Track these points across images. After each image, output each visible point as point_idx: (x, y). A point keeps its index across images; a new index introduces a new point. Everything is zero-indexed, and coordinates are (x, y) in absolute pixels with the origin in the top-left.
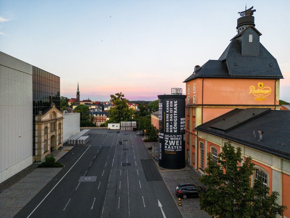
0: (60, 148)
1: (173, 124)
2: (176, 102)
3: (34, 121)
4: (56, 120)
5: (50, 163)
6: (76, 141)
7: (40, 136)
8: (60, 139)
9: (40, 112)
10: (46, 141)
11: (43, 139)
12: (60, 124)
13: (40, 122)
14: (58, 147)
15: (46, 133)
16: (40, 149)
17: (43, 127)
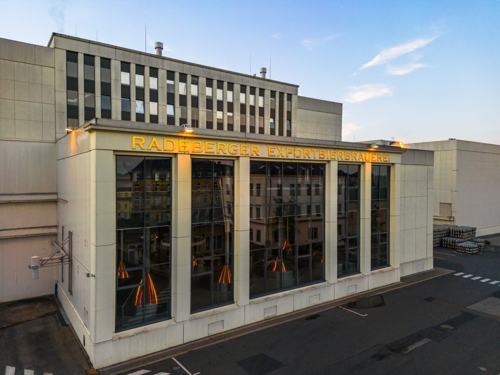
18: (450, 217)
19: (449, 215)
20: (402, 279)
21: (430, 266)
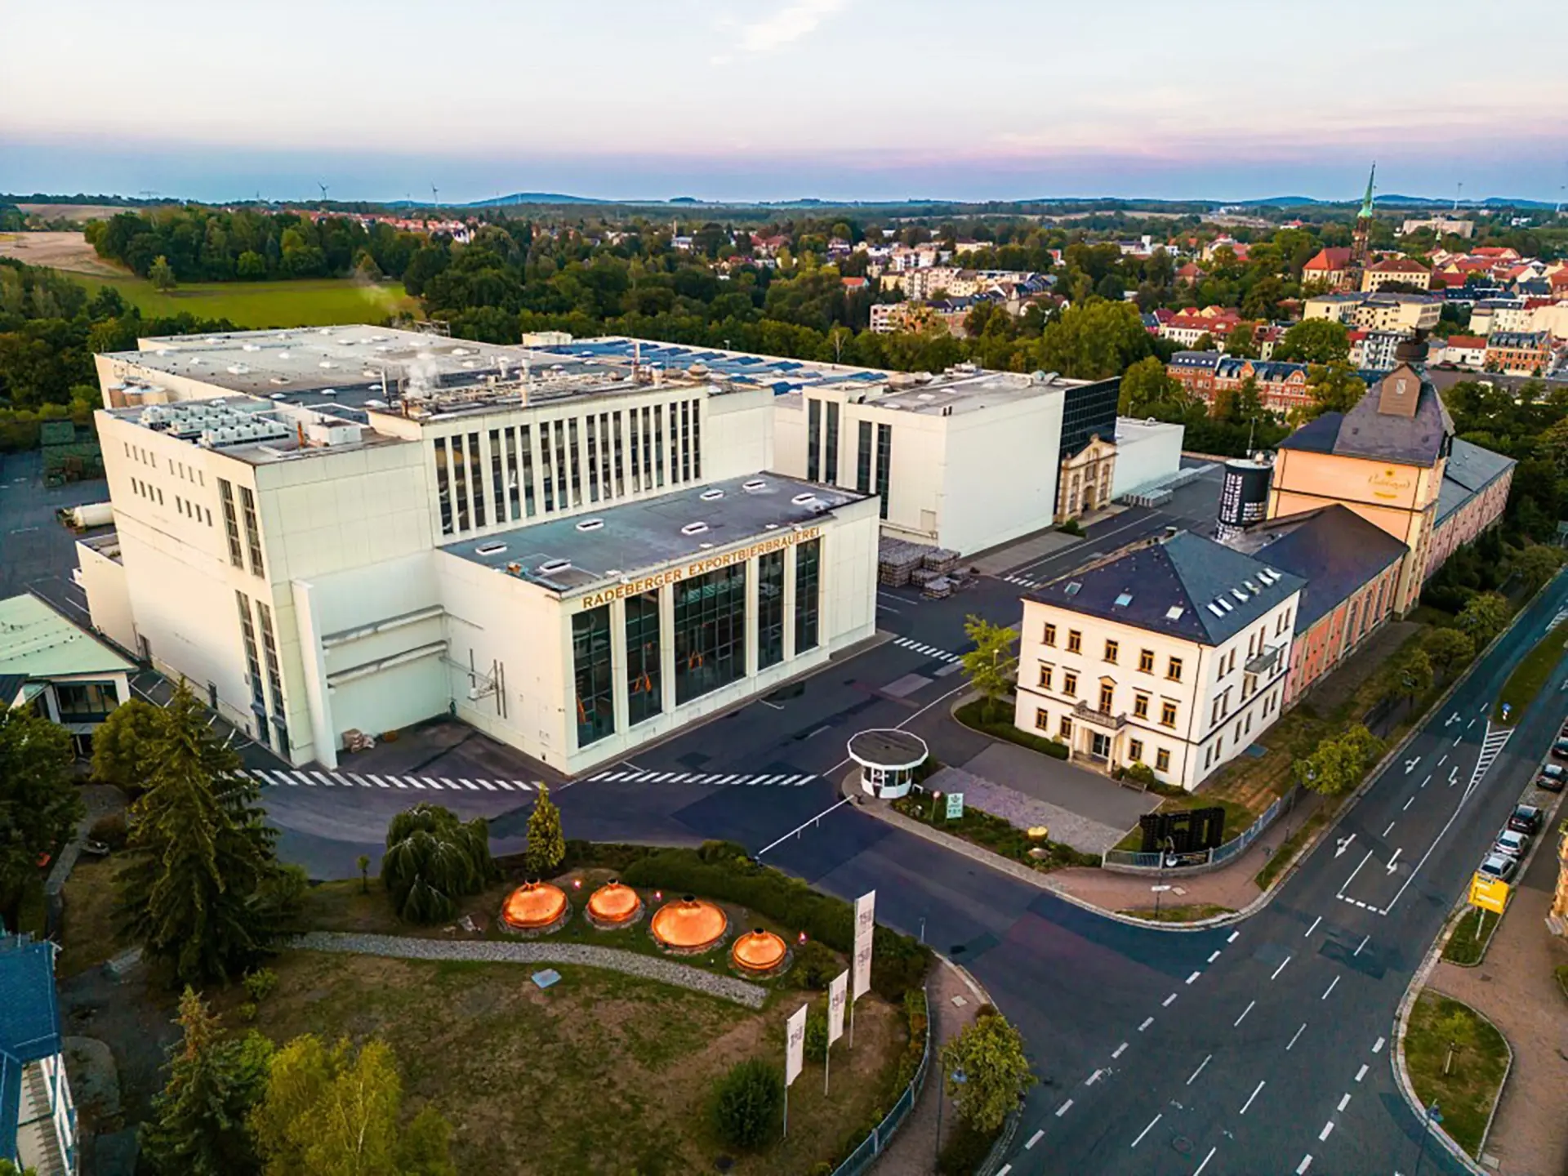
0: (1103, 508)
1: (1231, 510)
2: (1240, 478)
3: (1060, 467)
4: (1098, 460)
5: (1070, 529)
6: (1138, 498)
7: (1065, 489)
8: (1103, 492)
9: (1069, 456)
10: (1074, 496)
11: (1069, 493)
12: (1108, 466)
13: (1068, 469)
14: (1097, 506)
15: (1076, 484)
16: (1063, 506)
17: (1071, 475)
18: (931, 533)
19: (931, 529)
20: (831, 656)
21: (871, 631)
